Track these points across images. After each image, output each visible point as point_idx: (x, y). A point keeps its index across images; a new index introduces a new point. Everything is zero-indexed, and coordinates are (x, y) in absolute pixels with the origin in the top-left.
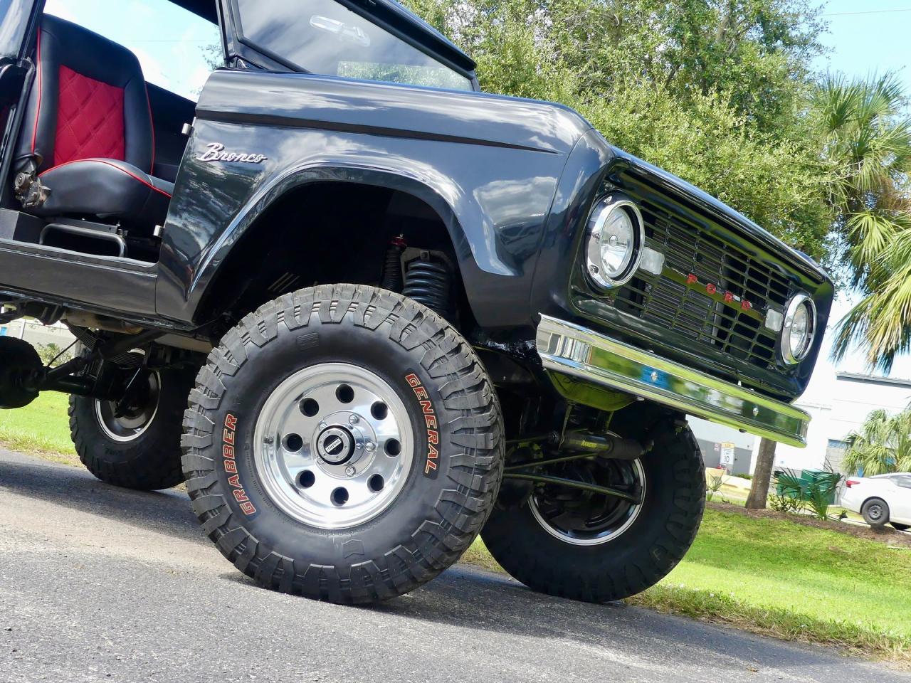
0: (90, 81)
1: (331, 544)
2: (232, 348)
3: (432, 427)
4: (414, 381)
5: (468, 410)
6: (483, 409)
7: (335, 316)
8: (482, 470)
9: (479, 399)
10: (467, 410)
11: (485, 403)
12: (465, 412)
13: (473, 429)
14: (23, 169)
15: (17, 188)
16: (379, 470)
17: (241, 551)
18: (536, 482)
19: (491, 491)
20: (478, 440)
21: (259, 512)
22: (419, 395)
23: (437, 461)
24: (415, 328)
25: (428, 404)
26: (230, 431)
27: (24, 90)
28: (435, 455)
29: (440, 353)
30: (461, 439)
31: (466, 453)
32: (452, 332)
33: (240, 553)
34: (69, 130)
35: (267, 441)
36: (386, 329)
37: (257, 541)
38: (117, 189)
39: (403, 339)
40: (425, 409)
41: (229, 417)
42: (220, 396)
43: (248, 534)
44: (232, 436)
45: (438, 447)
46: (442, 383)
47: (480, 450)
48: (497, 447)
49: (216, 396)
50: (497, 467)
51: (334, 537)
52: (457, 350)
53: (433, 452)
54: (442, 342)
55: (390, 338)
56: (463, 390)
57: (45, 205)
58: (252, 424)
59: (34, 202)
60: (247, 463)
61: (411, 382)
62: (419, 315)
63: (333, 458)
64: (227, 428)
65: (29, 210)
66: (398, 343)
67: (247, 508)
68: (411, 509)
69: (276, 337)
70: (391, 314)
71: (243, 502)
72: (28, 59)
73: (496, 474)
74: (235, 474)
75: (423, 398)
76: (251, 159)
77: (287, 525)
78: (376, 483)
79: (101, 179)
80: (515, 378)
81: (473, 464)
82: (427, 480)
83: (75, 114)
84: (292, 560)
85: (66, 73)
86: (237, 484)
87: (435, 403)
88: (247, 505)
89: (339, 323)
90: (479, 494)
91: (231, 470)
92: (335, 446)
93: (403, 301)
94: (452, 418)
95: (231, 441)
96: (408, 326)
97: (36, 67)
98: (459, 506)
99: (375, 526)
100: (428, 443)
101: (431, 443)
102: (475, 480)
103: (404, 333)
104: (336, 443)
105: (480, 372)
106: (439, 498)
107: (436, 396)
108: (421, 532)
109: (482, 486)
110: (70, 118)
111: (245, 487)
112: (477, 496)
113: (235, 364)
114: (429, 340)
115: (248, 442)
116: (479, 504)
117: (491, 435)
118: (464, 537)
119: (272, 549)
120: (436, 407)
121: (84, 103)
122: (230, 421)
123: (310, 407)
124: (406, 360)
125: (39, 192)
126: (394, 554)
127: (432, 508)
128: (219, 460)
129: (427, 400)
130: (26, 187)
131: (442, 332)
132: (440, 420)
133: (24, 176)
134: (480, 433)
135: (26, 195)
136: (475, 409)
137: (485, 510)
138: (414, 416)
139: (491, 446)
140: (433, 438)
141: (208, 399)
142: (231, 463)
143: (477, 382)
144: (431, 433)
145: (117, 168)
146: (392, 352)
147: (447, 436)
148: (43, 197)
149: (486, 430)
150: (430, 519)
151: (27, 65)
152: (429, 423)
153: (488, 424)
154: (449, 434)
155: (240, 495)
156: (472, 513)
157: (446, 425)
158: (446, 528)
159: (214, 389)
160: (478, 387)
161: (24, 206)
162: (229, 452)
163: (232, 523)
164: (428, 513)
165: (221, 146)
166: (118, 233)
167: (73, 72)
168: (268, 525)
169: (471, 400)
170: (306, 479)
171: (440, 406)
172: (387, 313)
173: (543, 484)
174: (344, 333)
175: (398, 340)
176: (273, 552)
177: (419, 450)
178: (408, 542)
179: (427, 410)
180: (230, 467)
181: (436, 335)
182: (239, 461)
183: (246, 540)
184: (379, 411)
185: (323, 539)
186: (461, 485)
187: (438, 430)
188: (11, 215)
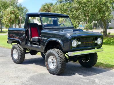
0: (34, 28)
38: (37, 40)
57: (32, 41)
85: (32, 28)
97: (29, 29)
130: (30, 39)
145: (37, 37)
166: (38, 43)
188: (29, 42)
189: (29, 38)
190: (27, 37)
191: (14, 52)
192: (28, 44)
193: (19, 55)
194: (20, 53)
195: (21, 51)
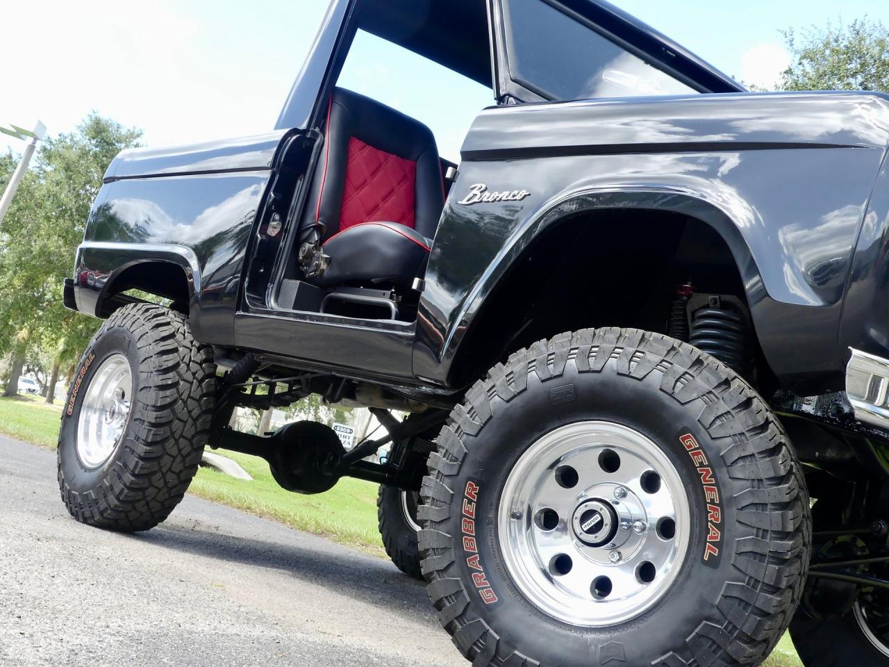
0: (381, 154)
1: (586, 646)
2: (476, 403)
3: (712, 502)
4: (690, 443)
5: (760, 480)
6: (780, 480)
7: (594, 364)
8: (779, 559)
9: (775, 468)
10: (758, 480)
11: (783, 472)
12: (756, 483)
13: (766, 504)
14: (307, 240)
15: (301, 258)
16: (649, 556)
17: (479, 648)
18: (860, 585)
19: (791, 587)
20: (773, 518)
21: (501, 601)
22: (697, 460)
23: (718, 545)
24: (693, 377)
25: (708, 472)
26: (470, 502)
27: (312, 161)
28: (716, 538)
29: (723, 407)
30: (750, 517)
31: (757, 536)
32: (739, 383)
33: (479, 651)
34: (356, 200)
35: (514, 516)
36: (656, 378)
37: (498, 638)
38: (390, 252)
39: (677, 390)
40: (704, 478)
41: (470, 485)
42: (460, 460)
43: (488, 627)
44: (472, 508)
45: (720, 527)
46: (725, 445)
47: (774, 532)
48: (798, 530)
49: (456, 460)
50: (799, 556)
51: (590, 637)
52: (747, 403)
53: (714, 534)
54: (726, 395)
55: (661, 389)
56: (752, 455)
57: (325, 274)
58: (496, 494)
59: (315, 271)
60: (490, 540)
61: (686, 443)
62: (698, 362)
63: (591, 538)
64: (467, 498)
65: (311, 280)
66: (671, 395)
67: (488, 596)
68: (686, 606)
69: (525, 389)
70: (663, 360)
71: (483, 588)
72: (317, 130)
73: (797, 565)
74: (475, 554)
75: (701, 464)
76: (514, 196)
77: (534, 620)
78: (646, 573)
79: (375, 242)
80: (830, 454)
81: (766, 551)
82: (706, 570)
83: (364, 184)
84: (538, 663)
85: (356, 145)
86: (477, 566)
87: (716, 470)
88: (488, 592)
89: (599, 372)
90: (775, 589)
91: (470, 548)
92: (593, 524)
93: (679, 346)
94: (739, 489)
95: (472, 514)
96: (684, 374)
97: (324, 137)
98: (748, 604)
99: (641, 625)
100: (707, 521)
101: (711, 521)
102: (769, 571)
103: (679, 383)
104: (594, 520)
105: (775, 433)
106: (722, 593)
107: (717, 462)
108: (699, 636)
109: (778, 579)
110: (358, 188)
111: (486, 570)
112: (772, 593)
113: (478, 422)
114: (710, 392)
115: (491, 515)
116: (775, 603)
117: (790, 514)
118: (755, 646)
119: (515, 648)
120: (718, 475)
121: (374, 174)
122: (471, 490)
123: (568, 477)
124: (679, 417)
125: (321, 261)
126: (663, 663)
127: (712, 606)
128: (458, 535)
129: (706, 466)
130: (309, 256)
131: (727, 383)
132: (722, 491)
133: (307, 246)
134: (775, 510)
135: (309, 265)
136: (769, 479)
137: (783, 612)
138: (690, 487)
139: (790, 528)
140: (714, 515)
141: (447, 464)
142: (470, 540)
143: (772, 445)
144: (711, 508)
145: (395, 229)
146: (662, 406)
147: (733, 512)
148: (324, 266)
149: (783, 506)
150: (709, 619)
151: (315, 135)
152: (709, 496)
153: (786, 499)
154: (734, 509)
155: (480, 580)
156: (765, 615)
157: (731, 500)
158: (731, 632)
159: (454, 451)
160: (773, 451)
161: (307, 276)
162: (468, 527)
163: (470, 613)
164: (707, 612)
165: (484, 187)
166: (391, 298)
167: (363, 144)
168: (512, 617)
169: (764, 468)
170: (562, 564)
171: (723, 474)
172: (658, 359)
173: (870, 589)
174: (605, 384)
175: (670, 391)
176: (516, 652)
177: (697, 530)
178: (682, 649)
179: (707, 479)
180: (470, 545)
181: (719, 385)
182: (480, 539)
183: (485, 634)
184: (651, 482)
185: (576, 639)
186: (751, 577)
187: (720, 505)
188: (293, 286)
189: (297, 244)
190: (275, 222)
191: (94, 391)
192: (272, 303)
193: (133, 419)
194: (151, 397)
195: (171, 377)
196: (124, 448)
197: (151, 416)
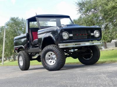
0: (35, 32)
5: (59, 53)
7: (48, 48)
20: (60, 55)
27: (29, 35)
29: (56, 49)
34: (34, 38)
35: (47, 60)
43: (47, 67)
46: (56, 51)
56: (58, 51)
57: (33, 44)
58: (45, 59)
60: (46, 62)
61: (54, 52)
62: (54, 46)
63: (51, 59)
66: (52, 49)
79: (36, 41)
81: (60, 57)
85: (33, 32)
97: (30, 33)
110: (34, 36)
111: (46, 64)
112: (62, 59)
120: (56, 53)
121: (35, 34)
122: (43, 59)
127: (59, 61)
141: (42, 58)
153: (61, 53)
170: (51, 62)
177: (57, 57)
180: (44, 62)
188: (31, 46)
189: (31, 42)
190: (28, 41)
192: (30, 48)
193: (23, 61)
194: (24, 59)
195: (25, 57)
196: (24, 63)
197: (25, 60)
